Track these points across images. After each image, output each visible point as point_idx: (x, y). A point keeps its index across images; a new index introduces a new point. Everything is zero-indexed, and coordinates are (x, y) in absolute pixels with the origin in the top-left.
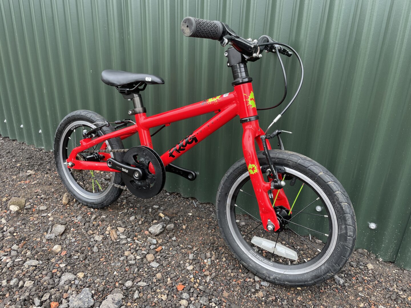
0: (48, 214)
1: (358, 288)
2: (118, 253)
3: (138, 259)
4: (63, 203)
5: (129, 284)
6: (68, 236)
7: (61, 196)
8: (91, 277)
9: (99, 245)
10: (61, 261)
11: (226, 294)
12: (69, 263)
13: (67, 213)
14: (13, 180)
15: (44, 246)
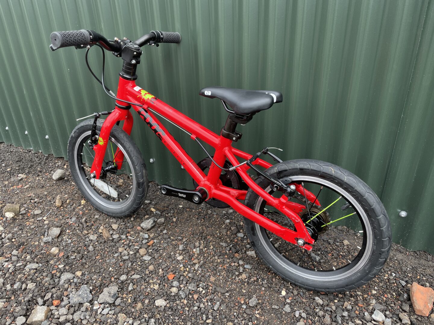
0: (43, 218)
1: (333, 263)
2: (113, 250)
3: (132, 254)
4: (57, 206)
5: (123, 278)
6: (64, 238)
7: (54, 198)
8: (88, 274)
10: (60, 262)
11: (212, 279)
12: (67, 263)
13: (61, 215)
14: (5, 186)
15: (42, 249)
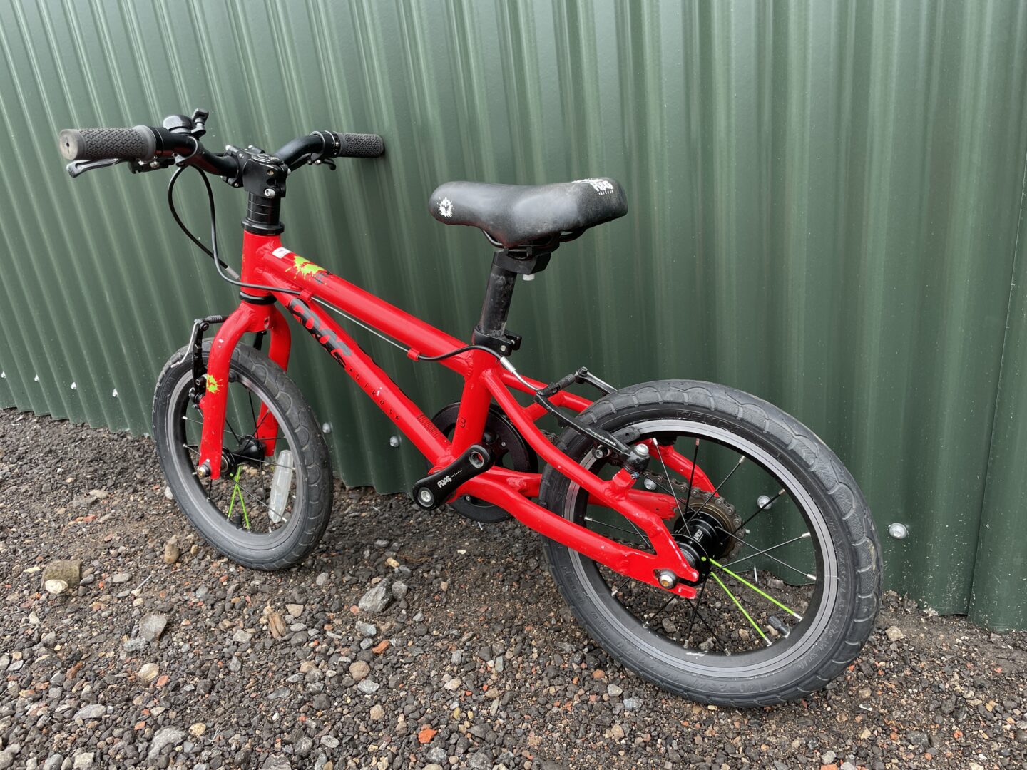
0: (133, 592)
1: (860, 692)
2: (287, 667)
3: (331, 678)
4: (166, 560)
6: (174, 639)
7: (162, 544)
8: (221, 731)
9: (245, 654)
10: (156, 700)
11: (534, 740)
12: (172, 704)
13: (174, 583)
14: (58, 518)
15: (122, 668)
